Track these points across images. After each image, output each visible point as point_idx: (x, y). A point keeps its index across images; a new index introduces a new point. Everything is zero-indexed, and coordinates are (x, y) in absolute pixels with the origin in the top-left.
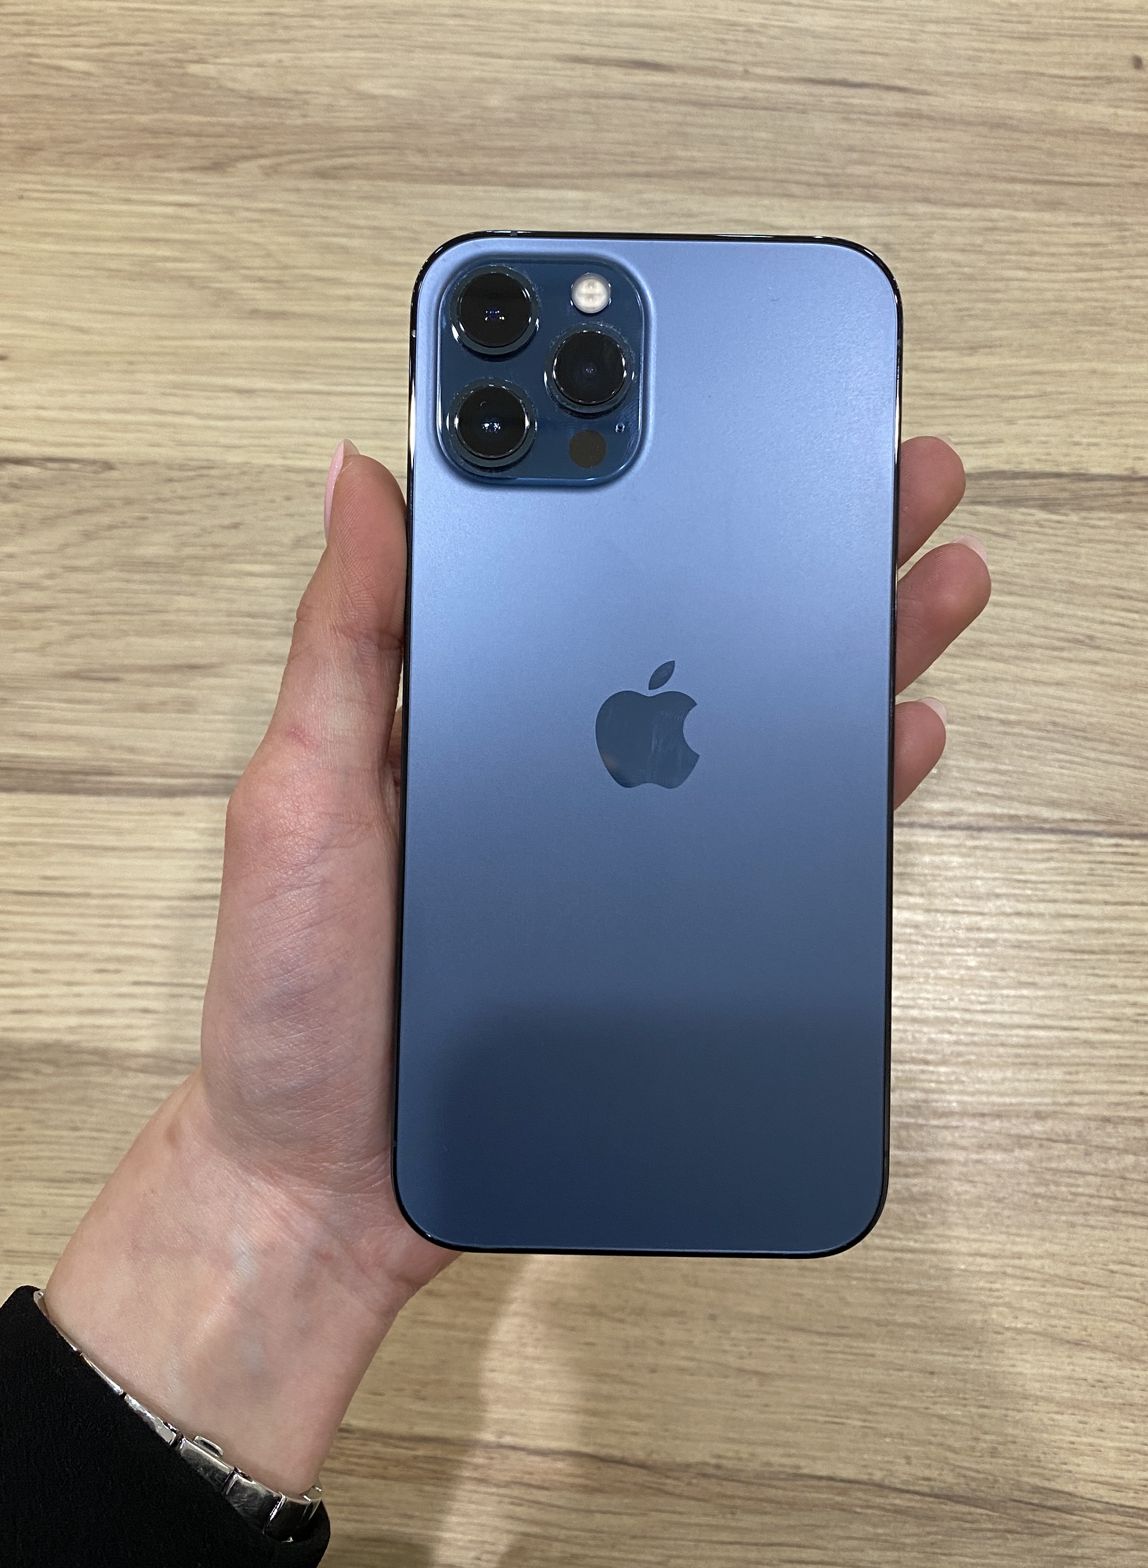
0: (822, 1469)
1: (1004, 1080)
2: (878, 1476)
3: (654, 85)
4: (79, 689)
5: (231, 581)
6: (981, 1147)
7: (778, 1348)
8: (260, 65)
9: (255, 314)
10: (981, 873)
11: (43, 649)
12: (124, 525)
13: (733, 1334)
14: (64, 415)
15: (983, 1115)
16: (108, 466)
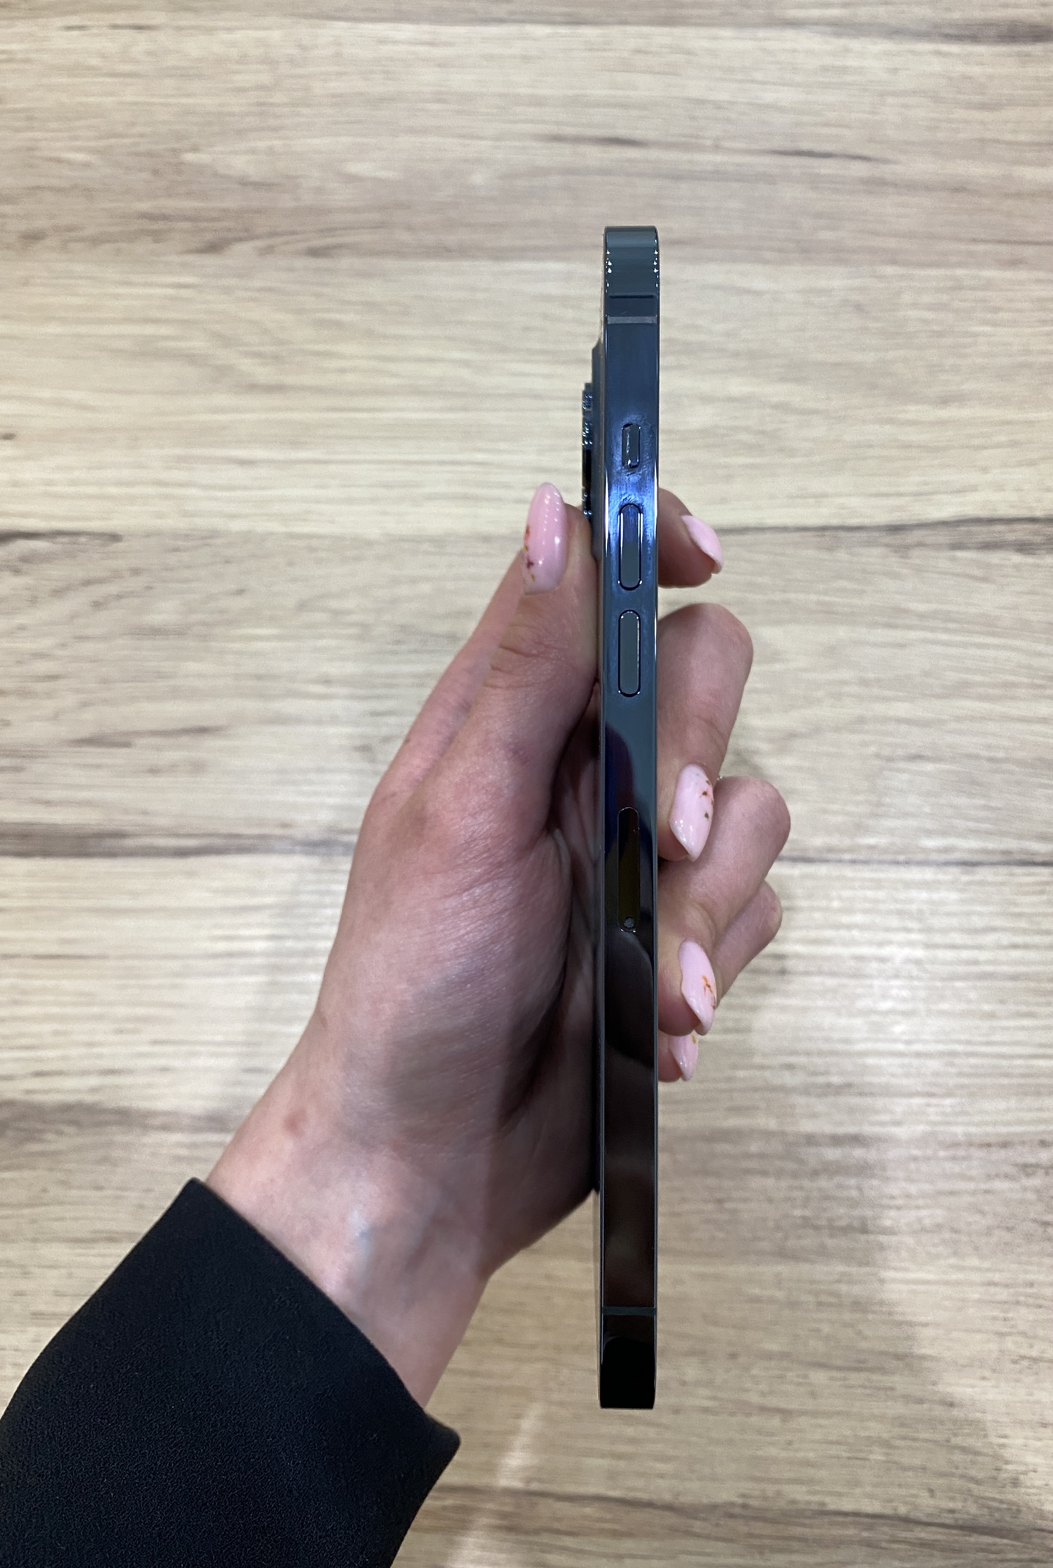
0: (847, 1505)
1: (1008, 1110)
2: (903, 1510)
3: (630, 160)
4: (93, 754)
5: (237, 646)
6: (989, 1177)
7: (800, 1384)
8: (253, 151)
9: (253, 388)
10: (978, 908)
11: (55, 717)
12: (132, 594)
13: (755, 1371)
14: (72, 490)
15: (989, 1145)
16: (114, 537)
